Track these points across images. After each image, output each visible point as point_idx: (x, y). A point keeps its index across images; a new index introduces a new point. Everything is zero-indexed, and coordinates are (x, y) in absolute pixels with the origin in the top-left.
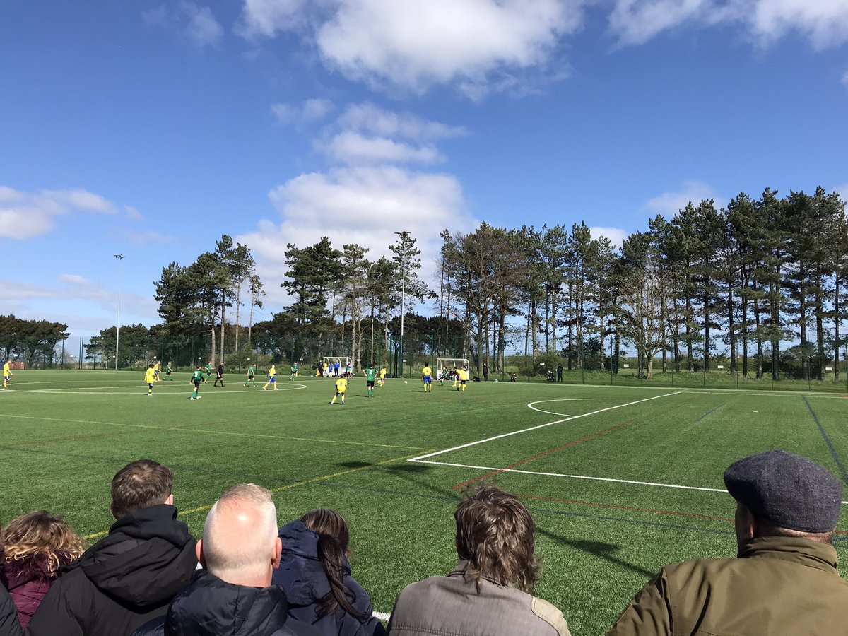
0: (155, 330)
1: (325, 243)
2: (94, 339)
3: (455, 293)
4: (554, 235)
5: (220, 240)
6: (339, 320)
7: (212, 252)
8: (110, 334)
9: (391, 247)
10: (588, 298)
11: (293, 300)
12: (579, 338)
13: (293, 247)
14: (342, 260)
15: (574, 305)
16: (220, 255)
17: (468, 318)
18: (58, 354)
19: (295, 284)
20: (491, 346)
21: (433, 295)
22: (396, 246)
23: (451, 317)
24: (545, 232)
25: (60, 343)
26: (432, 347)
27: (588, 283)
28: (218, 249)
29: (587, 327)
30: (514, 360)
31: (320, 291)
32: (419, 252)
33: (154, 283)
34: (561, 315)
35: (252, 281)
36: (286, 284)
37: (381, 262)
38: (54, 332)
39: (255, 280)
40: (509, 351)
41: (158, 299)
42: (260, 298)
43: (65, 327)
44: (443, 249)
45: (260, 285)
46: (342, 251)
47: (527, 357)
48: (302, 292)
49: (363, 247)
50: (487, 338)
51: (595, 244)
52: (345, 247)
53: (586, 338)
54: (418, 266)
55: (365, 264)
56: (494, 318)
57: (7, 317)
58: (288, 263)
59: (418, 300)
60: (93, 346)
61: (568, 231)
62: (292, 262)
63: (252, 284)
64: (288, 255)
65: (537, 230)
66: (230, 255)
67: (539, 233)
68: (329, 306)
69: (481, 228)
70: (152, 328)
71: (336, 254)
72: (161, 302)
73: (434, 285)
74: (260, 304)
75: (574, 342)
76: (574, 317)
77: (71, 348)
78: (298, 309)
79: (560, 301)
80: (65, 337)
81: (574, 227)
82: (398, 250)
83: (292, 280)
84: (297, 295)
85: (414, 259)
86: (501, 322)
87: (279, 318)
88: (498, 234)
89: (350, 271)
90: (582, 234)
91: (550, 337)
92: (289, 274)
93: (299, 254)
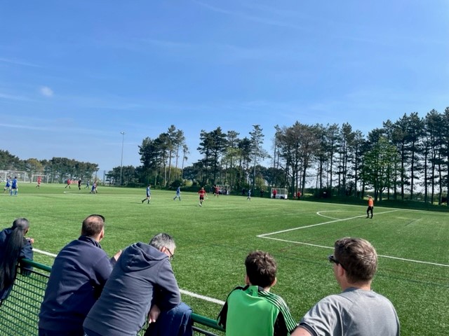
0: (138, 169)
1: (219, 129)
2: (110, 172)
3: (281, 156)
4: (333, 128)
5: (170, 127)
6: (224, 167)
7: (166, 133)
8: (117, 170)
9: (250, 133)
10: (349, 161)
11: (203, 157)
12: (344, 180)
14: (227, 138)
15: (342, 164)
17: (287, 169)
18: (94, 178)
19: (204, 149)
20: (299, 183)
21: (269, 157)
22: (253, 132)
23: (279, 168)
24: (329, 127)
25: (95, 173)
26: (269, 182)
27: (350, 153)
29: (349, 175)
30: (310, 190)
31: (216, 153)
32: (264, 136)
34: (335, 168)
35: (184, 147)
36: (199, 149)
37: (245, 139)
38: (92, 167)
40: (307, 186)
41: (140, 154)
42: (187, 155)
43: (97, 165)
45: (187, 149)
46: (227, 134)
47: (316, 189)
48: (207, 153)
50: (297, 179)
51: (354, 135)
52: (229, 132)
53: (348, 181)
54: (261, 143)
55: (238, 140)
56: (301, 169)
57: (71, 160)
58: (202, 139)
59: (262, 159)
60: (109, 176)
64: (202, 135)
65: (325, 126)
66: (173, 135)
68: (219, 160)
71: (224, 135)
72: (142, 155)
73: (271, 153)
74: (186, 158)
75: (341, 183)
76: (342, 170)
77: (100, 176)
78: (205, 161)
79: (335, 162)
80: (97, 170)
81: (343, 125)
82: (255, 134)
83: (203, 147)
84: (204, 154)
85: (261, 139)
86: (305, 171)
87: (196, 165)
88: (304, 127)
89: (231, 143)
90: (347, 129)
91: (329, 180)
92: (201, 144)
93: (207, 135)
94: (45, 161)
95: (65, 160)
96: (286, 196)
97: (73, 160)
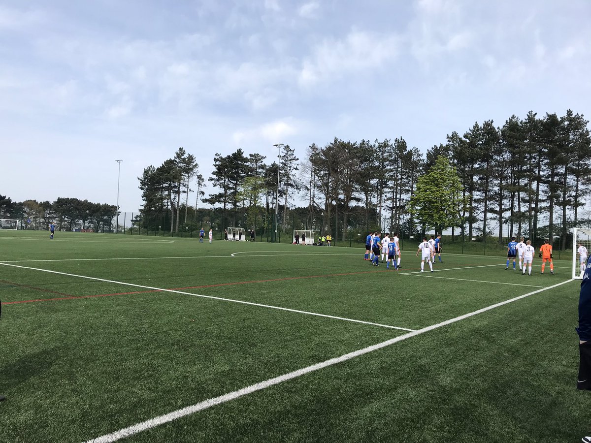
1: (240, 152)
4: (385, 145)
5: (178, 151)
7: (173, 159)
9: (279, 156)
13: (218, 155)
14: (249, 164)
16: (177, 160)
19: (218, 180)
22: (282, 155)
28: (176, 156)
31: (235, 184)
33: (139, 178)
36: (212, 179)
37: (273, 165)
38: (111, 211)
39: (200, 177)
41: (142, 189)
44: (311, 157)
45: (202, 180)
49: (262, 155)
51: (410, 154)
52: (251, 155)
55: (263, 167)
58: (215, 166)
63: (198, 180)
64: (215, 160)
66: (184, 161)
67: (373, 145)
69: (335, 142)
71: (246, 160)
74: (203, 193)
78: (218, 197)
82: (285, 157)
83: (216, 177)
84: (218, 187)
85: (294, 164)
90: (402, 145)
92: (213, 173)
93: (222, 160)
94: (48, 202)
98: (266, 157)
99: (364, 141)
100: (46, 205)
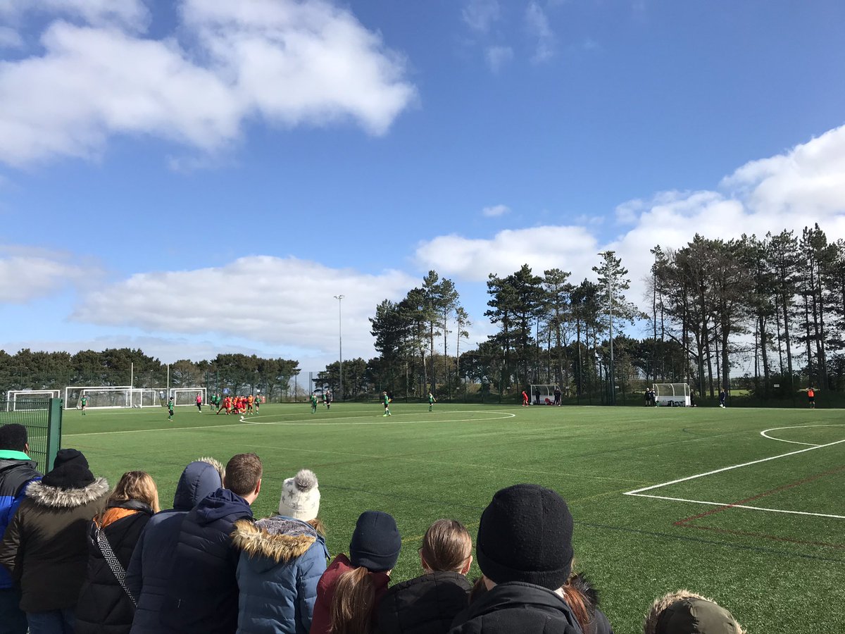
0: (373, 363)
1: (525, 270)
2: (322, 373)
3: (670, 312)
4: (783, 239)
5: (427, 275)
6: (544, 346)
7: (420, 287)
8: (333, 368)
9: (595, 269)
10: (829, 310)
11: (497, 328)
12: (821, 354)
13: (494, 277)
14: (543, 286)
15: (811, 318)
16: (427, 289)
17: (686, 339)
18: (292, 388)
19: (498, 313)
20: (714, 369)
21: (644, 316)
22: (599, 267)
23: (667, 338)
24: (770, 240)
25: (293, 378)
26: (648, 372)
27: (828, 292)
28: (425, 283)
29: (830, 342)
30: (744, 382)
31: (523, 318)
32: (626, 272)
33: (370, 320)
34: (796, 330)
35: (457, 312)
36: (489, 313)
37: (585, 284)
38: (287, 368)
39: (460, 311)
40: (734, 373)
41: (374, 334)
42: (465, 329)
43: (296, 363)
44: (654, 266)
45: (465, 316)
46: (543, 276)
47: (756, 379)
48: (505, 320)
49: (565, 271)
50: (709, 358)
51: (833, 249)
52: (546, 273)
53: (829, 355)
54: (626, 287)
55: (568, 288)
56: (716, 338)
57: (250, 356)
58: (491, 292)
59: (628, 322)
60: (320, 381)
61: (798, 235)
62: (494, 292)
63: (457, 315)
64: (490, 285)
65: (760, 238)
66: (435, 290)
67: (762, 241)
68: (533, 334)
69: (695, 241)
70: (370, 361)
71: (538, 280)
72: (377, 337)
73: (645, 306)
74: (466, 334)
75: (816, 360)
76: (813, 332)
77: (303, 382)
78: (502, 338)
79: (794, 315)
80: (297, 372)
81: (805, 231)
82: (605, 269)
83: (495, 309)
84: (500, 323)
85: (621, 279)
86: (725, 342)
87: (484, 347)
88: (713, 246)
89: (554, 296)
90: (816, 238)
91: (785, 355)
92: (491, 303)
93: (500, 283)
94: (205, 362)
95: (239, 359)
96: (688, 400)
97: (254, 357)
98: (570, 273)
99: (745, 236)
100: (202, 365)
